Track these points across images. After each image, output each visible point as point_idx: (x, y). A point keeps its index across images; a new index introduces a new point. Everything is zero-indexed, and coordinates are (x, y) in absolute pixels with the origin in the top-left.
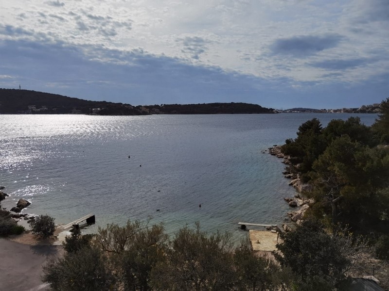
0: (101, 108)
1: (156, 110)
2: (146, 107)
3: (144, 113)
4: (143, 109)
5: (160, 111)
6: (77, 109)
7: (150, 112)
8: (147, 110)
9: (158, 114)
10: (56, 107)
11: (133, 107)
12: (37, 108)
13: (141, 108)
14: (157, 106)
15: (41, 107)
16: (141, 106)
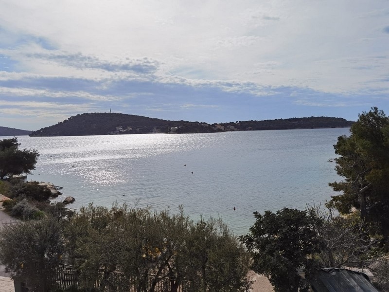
0: (178, 127)
1: (232, 127)
2: (221, 125)
3: (219, 131)
4: (218, 127)
5: (235, 128)
6: (157, 129)
7: (225, 129)
8: (222, 128)
9: (233, 130)
10: (138, 128)
11: (209, 125)
12: (124, 129)
13: (216, 126)
14: (232, 124)
15: (127, 128)
16: (216, 124)
